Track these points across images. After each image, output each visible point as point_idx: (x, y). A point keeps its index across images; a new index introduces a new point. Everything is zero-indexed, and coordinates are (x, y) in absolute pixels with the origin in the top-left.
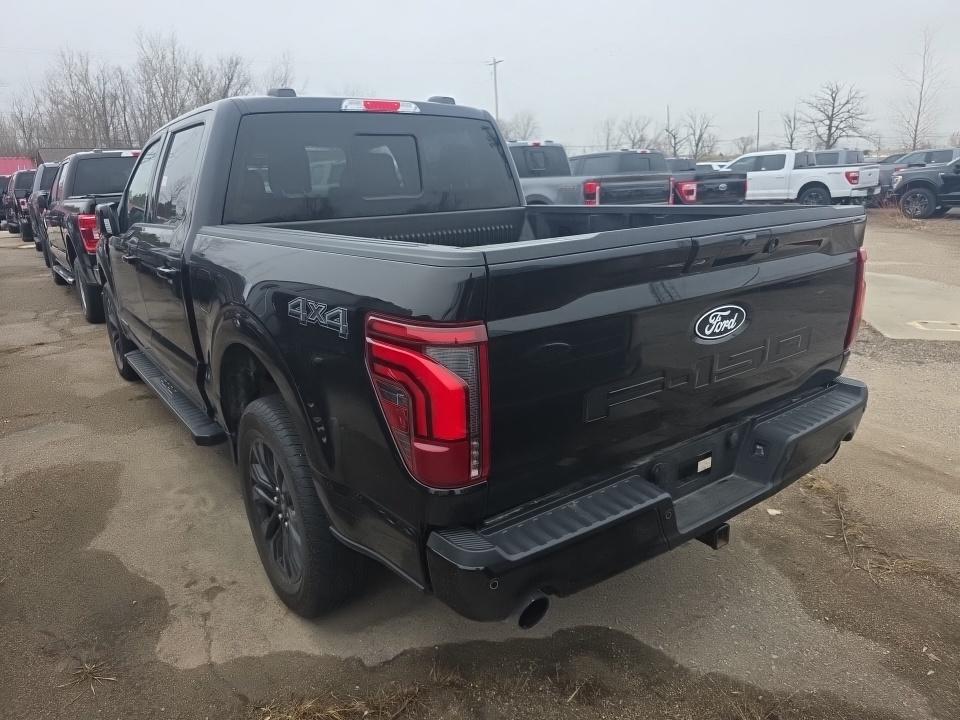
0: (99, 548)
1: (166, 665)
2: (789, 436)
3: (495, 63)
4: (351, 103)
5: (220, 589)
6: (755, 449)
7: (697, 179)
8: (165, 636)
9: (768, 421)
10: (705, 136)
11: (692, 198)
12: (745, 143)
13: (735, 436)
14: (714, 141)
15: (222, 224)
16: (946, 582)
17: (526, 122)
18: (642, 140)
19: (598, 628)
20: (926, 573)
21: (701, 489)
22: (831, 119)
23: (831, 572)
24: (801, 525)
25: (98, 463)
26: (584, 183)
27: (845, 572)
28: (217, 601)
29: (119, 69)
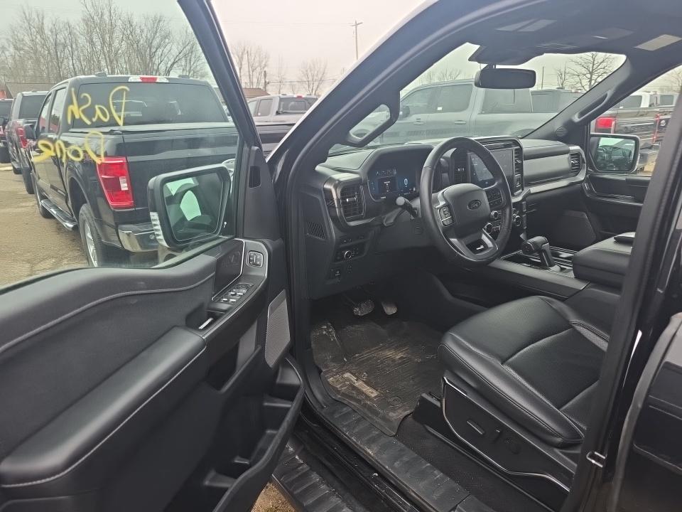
3: (357, 25)
22: (591, 73)
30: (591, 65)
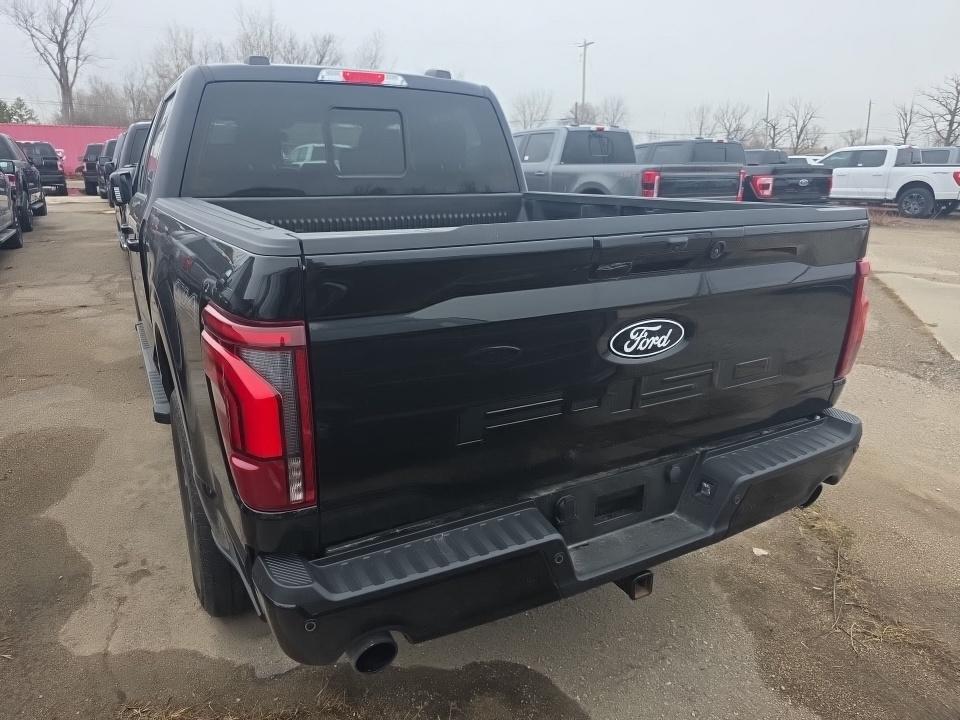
0: (51, 516)
1: (63, 649)
2: (741, 475)
3: (586, 45)
4: (328, 73)
5: (146, 573)
6: (700, 488)
7: (774, 172)
8: (75, 617)
9: (722, 456)
10: (809, 127)
11: (767, 193)
12: (854, 137)
13: (676, 470)
14: (818, 134)
15: (180, 196)
16: (943, 661)
17: (615, 107)
18: (737, 130)
19: (516, 666)
20: (920, 647)
21: (628, 528)
22: (953, 113)
23: (805, 630)
24: (786, 570)
25: (86, 429)
26: (643, 172)
27: (823, 633)
28: (138, 587)
29: (221, 45)
30: (955, 102)
